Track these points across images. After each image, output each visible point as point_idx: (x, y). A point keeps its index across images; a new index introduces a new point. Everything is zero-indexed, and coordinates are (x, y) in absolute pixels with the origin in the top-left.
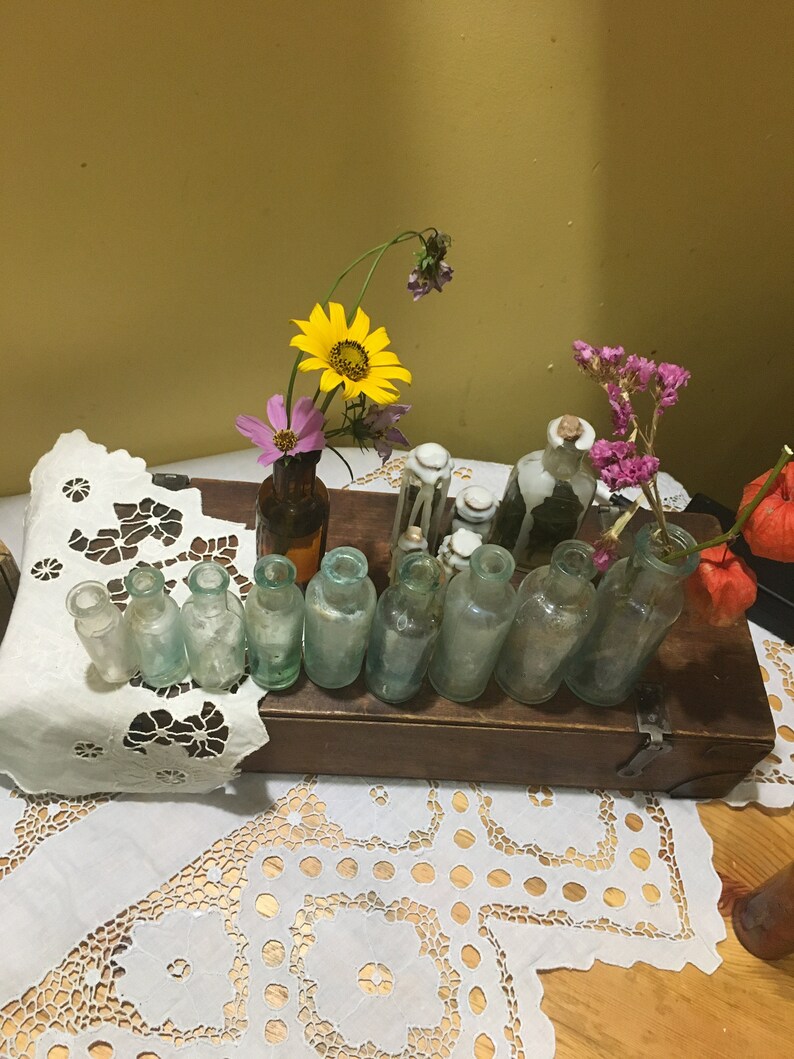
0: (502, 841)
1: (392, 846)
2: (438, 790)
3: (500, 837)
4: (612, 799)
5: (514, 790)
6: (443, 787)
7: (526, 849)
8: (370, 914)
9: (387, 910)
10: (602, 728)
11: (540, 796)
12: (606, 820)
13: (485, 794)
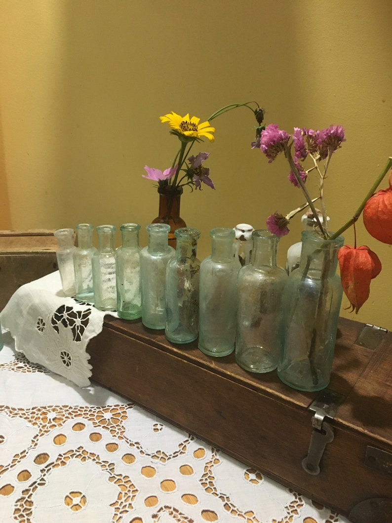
0: (208, 483)
1: (143, 450)
2: (191, 442)
3: (209, 480)
4: (303, 502)
5: (238, 465)
6: (195, 441)
7: (220, 495)
8: (102, 472)
9: (113, 475)
10: (283, 397)
11: (252, 476)
12: (290, 511)
13: (218, 457)
